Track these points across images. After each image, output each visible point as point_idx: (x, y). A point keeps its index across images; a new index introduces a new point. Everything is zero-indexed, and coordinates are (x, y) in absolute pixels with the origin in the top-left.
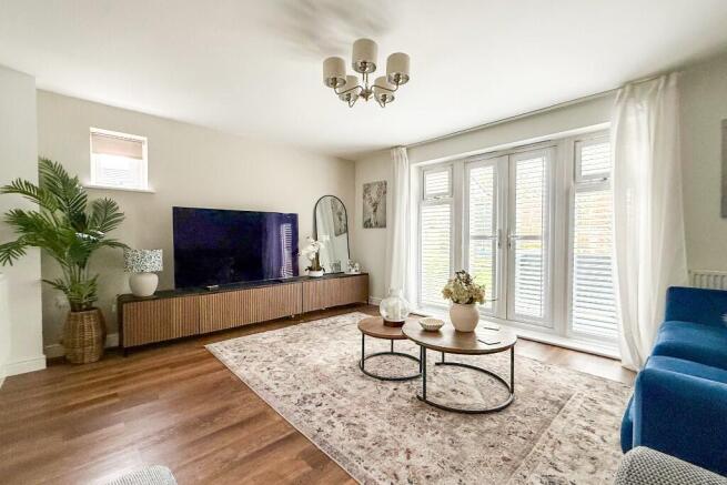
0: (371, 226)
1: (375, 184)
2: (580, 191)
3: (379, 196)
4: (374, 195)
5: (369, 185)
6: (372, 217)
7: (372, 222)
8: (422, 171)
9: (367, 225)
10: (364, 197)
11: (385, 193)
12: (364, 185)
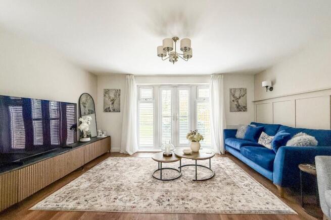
0: (110, 111)
1: (112, 90)
2: (199, 102)
3: (115, 96)
4: (112, 96)
5: (108, 90)
6: (111, 106)
7: (111, 109)
9: (107, 110)
10: (105, 96)
11: (119, 95)
12: (105, 90)
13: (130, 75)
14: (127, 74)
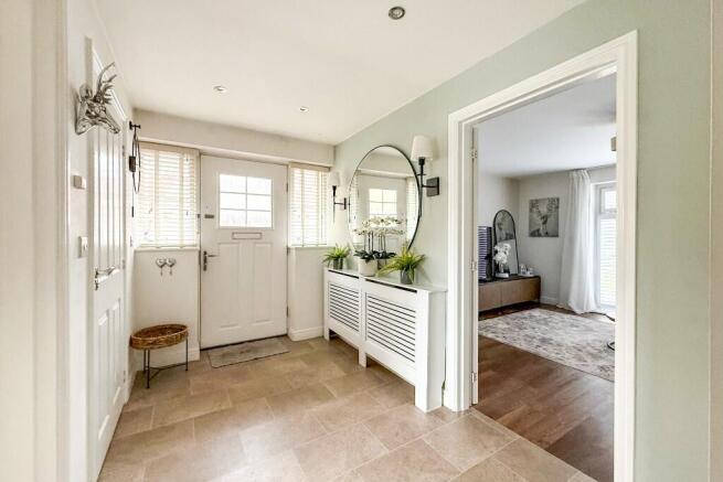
0: (540, 235)
1: (544, 200)
3: (549, 210)
4: (544, 210)
5: (537, 201)
6: (542, 227)
7: (541, 232)
8: (599, 190)
9: (535, 234)
10: (531, 210)
11: (557, 207)
12: (532, 201)
13: (577, 170)
14: (573, 170)
